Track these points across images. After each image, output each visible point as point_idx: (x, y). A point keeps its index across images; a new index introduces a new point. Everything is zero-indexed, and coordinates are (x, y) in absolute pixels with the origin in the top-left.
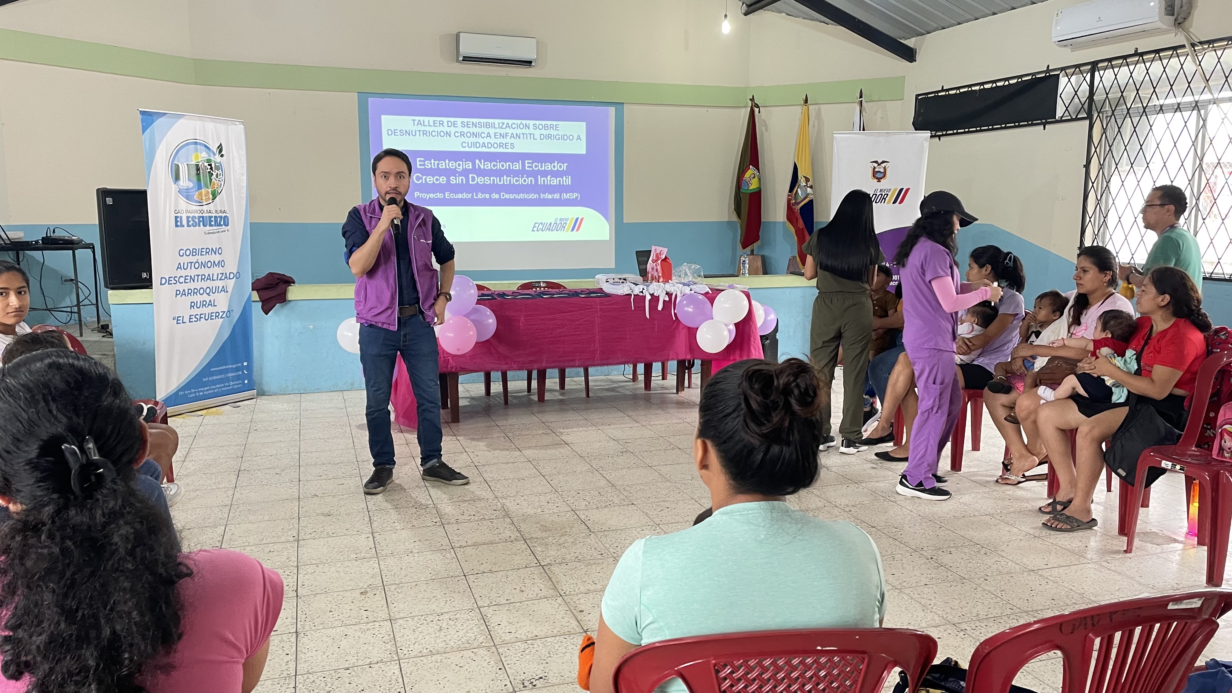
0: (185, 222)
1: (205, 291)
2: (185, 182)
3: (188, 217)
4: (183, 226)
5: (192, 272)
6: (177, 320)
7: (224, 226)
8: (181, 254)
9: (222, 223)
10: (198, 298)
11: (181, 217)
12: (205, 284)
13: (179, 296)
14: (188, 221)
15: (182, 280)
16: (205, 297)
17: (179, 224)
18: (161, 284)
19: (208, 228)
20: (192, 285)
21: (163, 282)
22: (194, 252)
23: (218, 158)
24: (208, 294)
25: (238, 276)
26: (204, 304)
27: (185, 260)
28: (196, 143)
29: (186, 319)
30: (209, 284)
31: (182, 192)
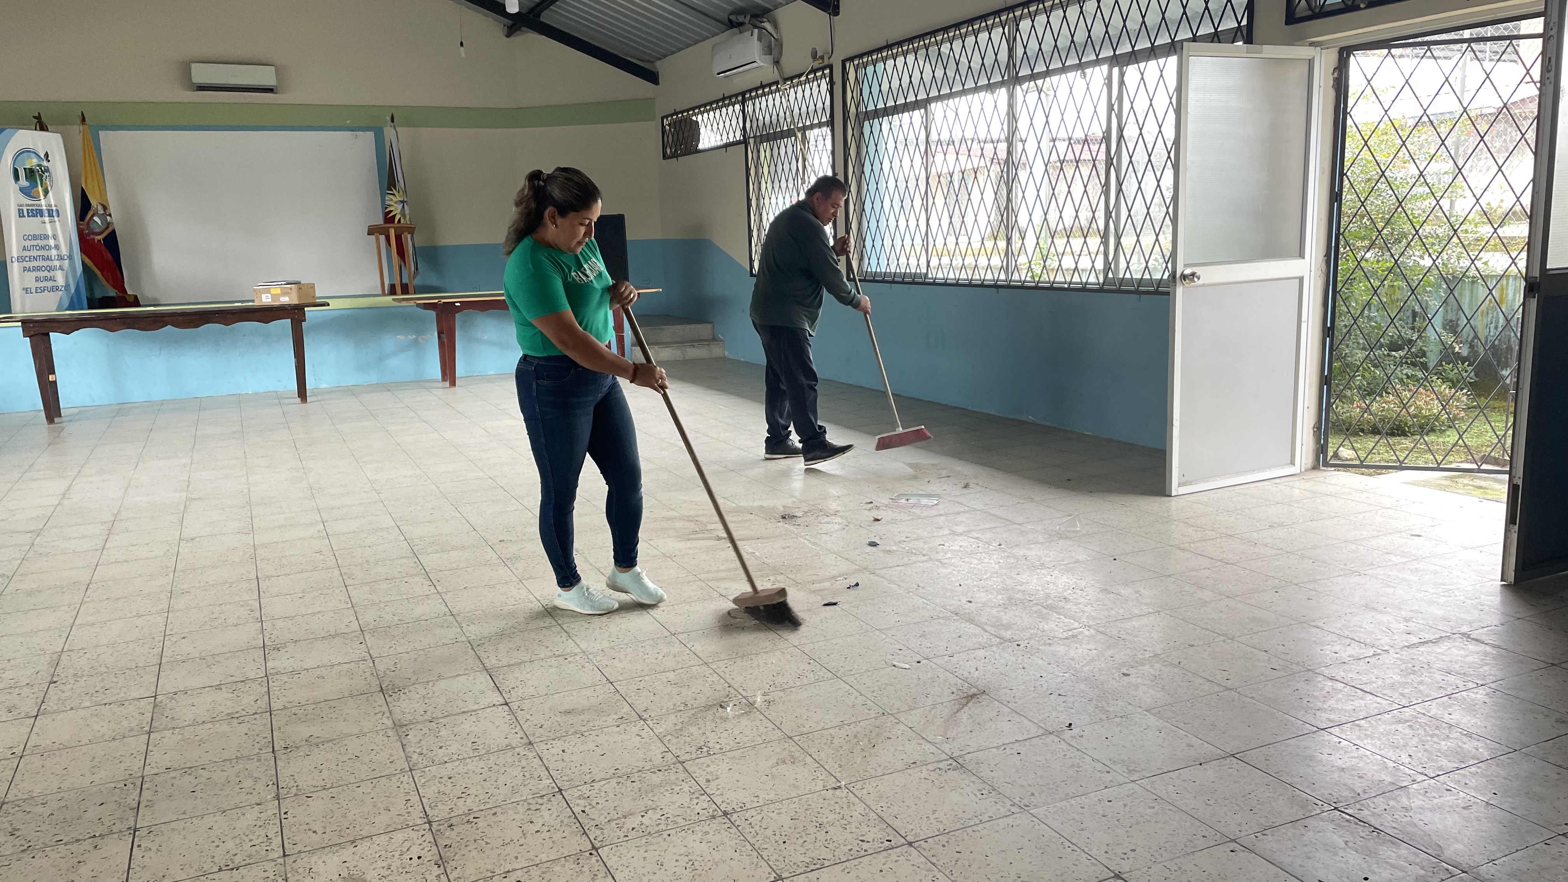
0: (26, 214)
1: (46, 269)
2: (23, 182)
3: (28, 210)
4: (25, 217)
5: (35, 253)
6: (26, 290)
8: (25, 238)
9: (56, 215)
10: (41, 274)
11: (22, 210)
12: (45, 263)
13: (26, 271)
14: (28, 213)
15: (27, 259)
16: (46, 273)
17: (21, 215)
18: (13, 263)
19: (44, 219)
20: (35, 264)
21: (13, 260)
22: (35, 237)
23: (47, 162)
24: (49, 272)
25: (70, 257)
26: (46, 279)
27: (28, 243)
28: (30, 151)
29: (33, 290)
30: (49, 263)
31: (22, 190)
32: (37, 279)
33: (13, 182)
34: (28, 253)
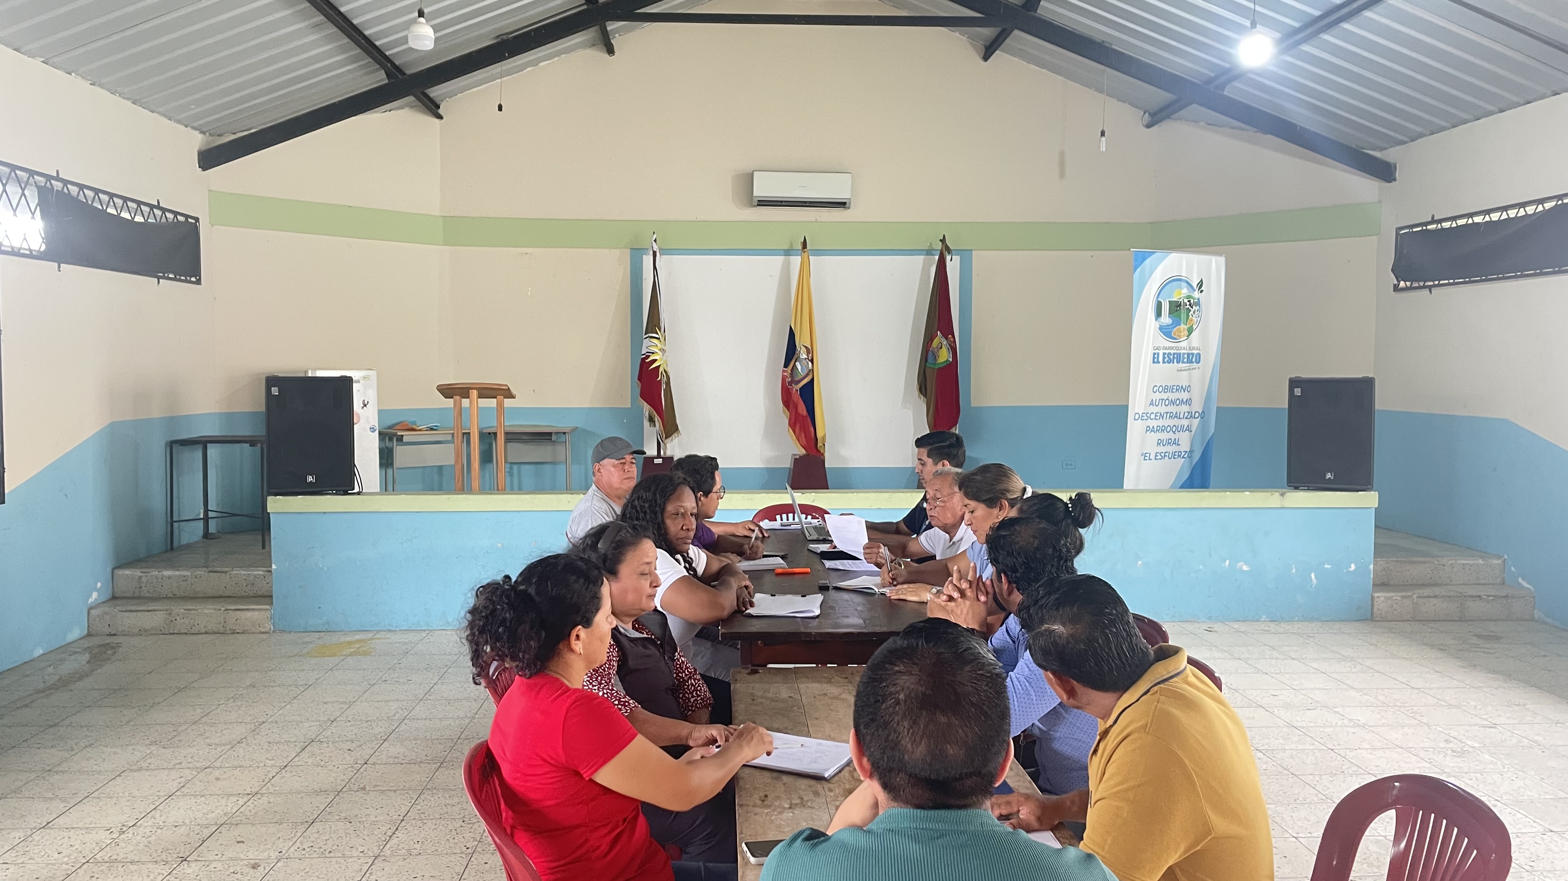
0: (1161, 359)
1: (1171, 429)
2: (1166, 319)
3: (1164, 354)
4: (1158, 362)
5: (1163, 409)
6: (1145, 456)
7: (1195, 364)
8: (1155, 389)
9: (1194, 360)
10: (1164, 436)
11: (1158, 354)
12: (1171, 422)
13: (1149, 432)
14: (1164, 358)
15: (1153, 416)
16: (1171, 435)
17: (1156, 360)
18: (1135, 420)
19: (1181, 365)
20: (1161, 423)
21: (1137, 418)
22: (1166, 389)
23: (1196, 294)
24: (1174, 432)
25: (1203, 415)
26: (1169, 442)
27: (1158, 396)
28: (1180, 280)
29: (1153, 457)
30: (1175, 422)
31: (1161, 328)
32: (1160, 443)
33: (1153, 317)
34: (1154, 409)
